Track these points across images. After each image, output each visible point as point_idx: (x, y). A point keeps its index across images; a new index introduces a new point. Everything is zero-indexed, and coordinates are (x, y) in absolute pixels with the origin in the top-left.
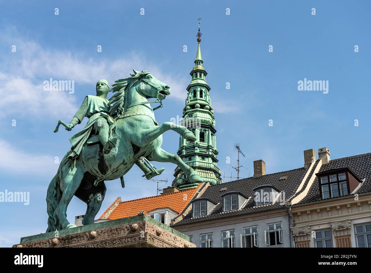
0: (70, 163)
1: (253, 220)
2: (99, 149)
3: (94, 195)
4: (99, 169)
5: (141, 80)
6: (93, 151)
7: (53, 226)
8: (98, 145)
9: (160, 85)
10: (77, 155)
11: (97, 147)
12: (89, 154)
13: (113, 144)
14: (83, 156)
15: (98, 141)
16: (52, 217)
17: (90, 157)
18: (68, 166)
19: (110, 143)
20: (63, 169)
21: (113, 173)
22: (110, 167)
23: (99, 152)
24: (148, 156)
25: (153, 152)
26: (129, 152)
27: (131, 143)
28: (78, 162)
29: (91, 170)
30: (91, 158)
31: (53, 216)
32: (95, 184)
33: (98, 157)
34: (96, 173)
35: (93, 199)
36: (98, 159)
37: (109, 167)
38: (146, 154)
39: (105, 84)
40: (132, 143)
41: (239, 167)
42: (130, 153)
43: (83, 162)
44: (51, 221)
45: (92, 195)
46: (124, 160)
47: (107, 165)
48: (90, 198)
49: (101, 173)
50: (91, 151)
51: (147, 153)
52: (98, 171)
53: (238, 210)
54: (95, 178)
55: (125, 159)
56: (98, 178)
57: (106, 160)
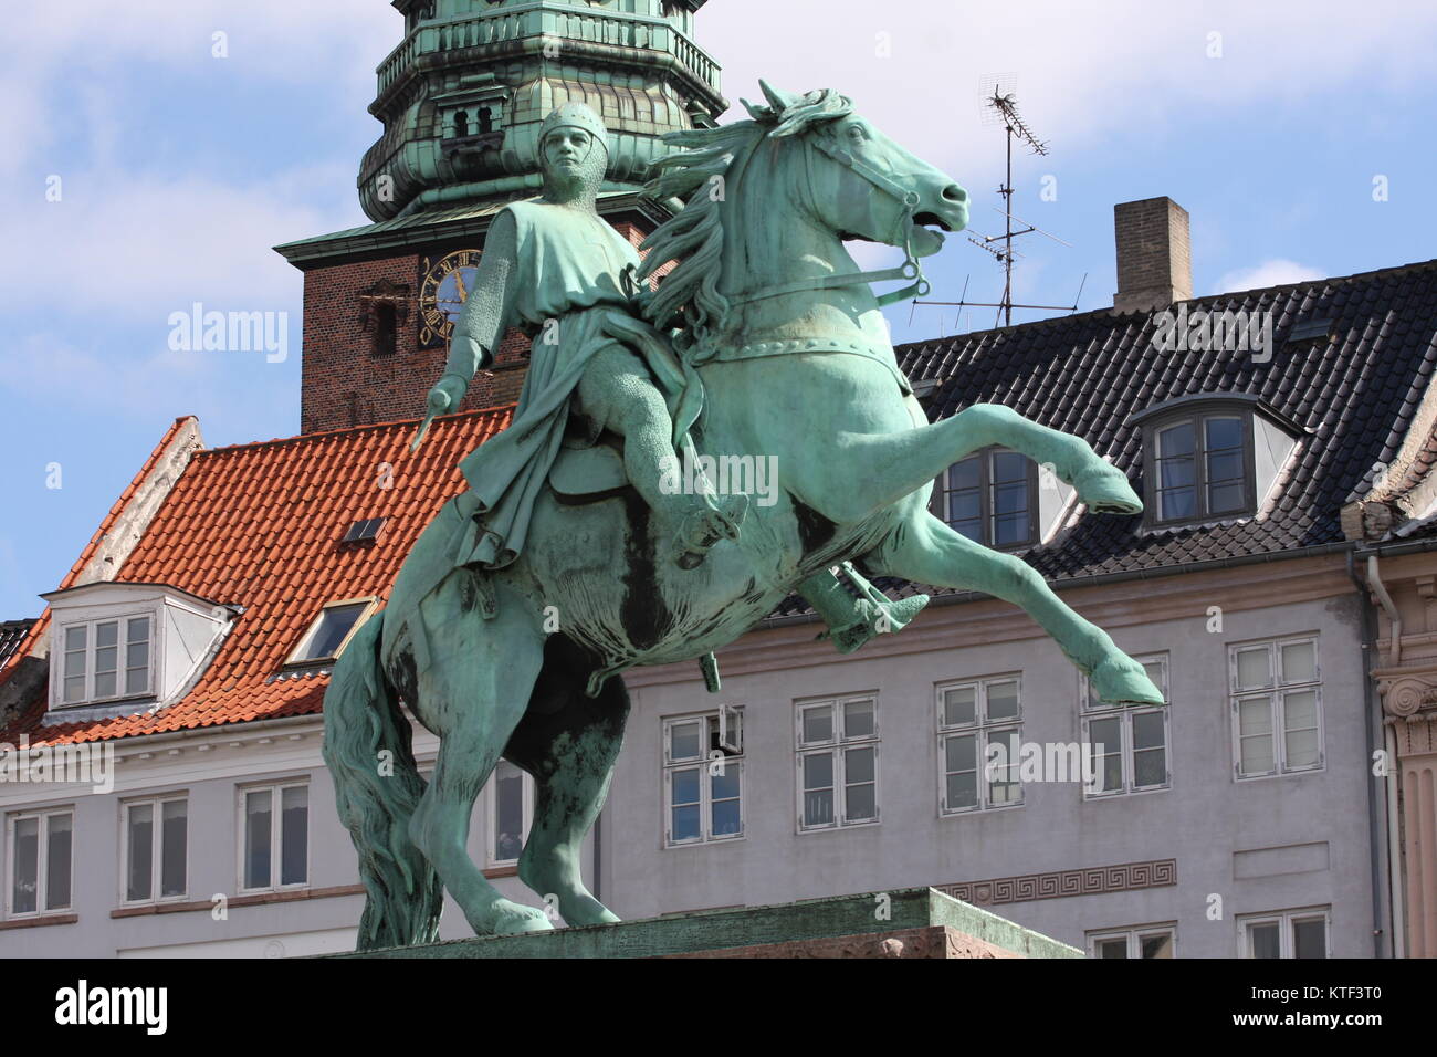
0: (465, 585)
1: (1137, 619)
2: (624, 528)
3: (575, 738)
4: (625, 624)
5: (809, 147)
6: (594, 534)
7: (399, 899)
8: (618, 507)
9: (914, 176)
10: (512, 553)
11: (614, 518)
12: (574, 551)
13: (727, 527)
14: (540, 560)
15: (616, 486)
16: (391, 859)
17: (579, 565)
18: (458, 602)
19: (715, 523)
20: (426, 615)
21: (690, 638)
22: (683, 616)
23: (628, 543)
24: (866, 555)
25: (893, 536)
26: (779, 538)
27: (789, 499)
28: (510, 582)
29: (584, 626)
30: (586, 570)
31: (388, 847)
32: (590, 688)
33: (621, 567)
34: (603, 637)
35: (573, 756)
36: (625, 579)
37: (676, 614)
38: (859, 545)
39: (592, 135)
40: (794, 500)
41: (1009, 235)
42: (786, 548)
43: (540, 588)
44: (385, 878)
45: (565, 737)
46: (752, 581)
47: (670, 606)
48: (555, 750)
49: (632, 643)
50: (582, 536)
51: (868, 543)
52: (621, 633)
53: (1036, 547)
54: (596, 658)
55: (758, 579)
56: (611, 662)
57: (663, 581)
